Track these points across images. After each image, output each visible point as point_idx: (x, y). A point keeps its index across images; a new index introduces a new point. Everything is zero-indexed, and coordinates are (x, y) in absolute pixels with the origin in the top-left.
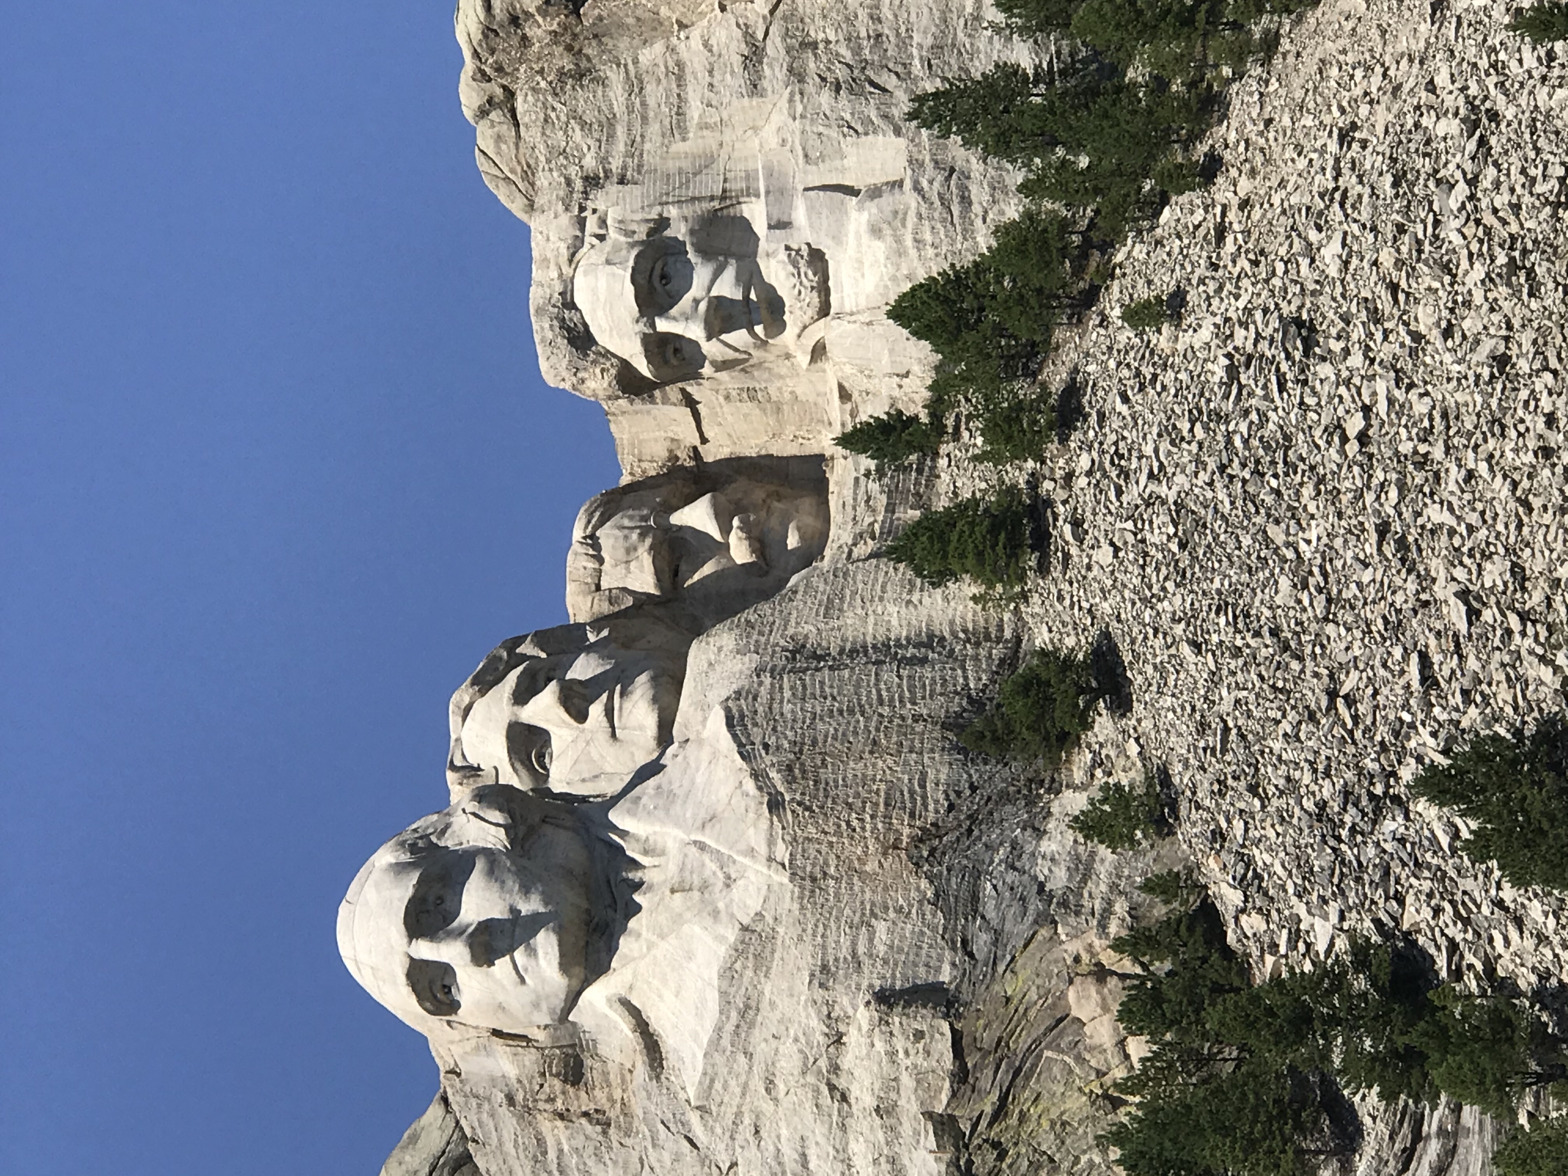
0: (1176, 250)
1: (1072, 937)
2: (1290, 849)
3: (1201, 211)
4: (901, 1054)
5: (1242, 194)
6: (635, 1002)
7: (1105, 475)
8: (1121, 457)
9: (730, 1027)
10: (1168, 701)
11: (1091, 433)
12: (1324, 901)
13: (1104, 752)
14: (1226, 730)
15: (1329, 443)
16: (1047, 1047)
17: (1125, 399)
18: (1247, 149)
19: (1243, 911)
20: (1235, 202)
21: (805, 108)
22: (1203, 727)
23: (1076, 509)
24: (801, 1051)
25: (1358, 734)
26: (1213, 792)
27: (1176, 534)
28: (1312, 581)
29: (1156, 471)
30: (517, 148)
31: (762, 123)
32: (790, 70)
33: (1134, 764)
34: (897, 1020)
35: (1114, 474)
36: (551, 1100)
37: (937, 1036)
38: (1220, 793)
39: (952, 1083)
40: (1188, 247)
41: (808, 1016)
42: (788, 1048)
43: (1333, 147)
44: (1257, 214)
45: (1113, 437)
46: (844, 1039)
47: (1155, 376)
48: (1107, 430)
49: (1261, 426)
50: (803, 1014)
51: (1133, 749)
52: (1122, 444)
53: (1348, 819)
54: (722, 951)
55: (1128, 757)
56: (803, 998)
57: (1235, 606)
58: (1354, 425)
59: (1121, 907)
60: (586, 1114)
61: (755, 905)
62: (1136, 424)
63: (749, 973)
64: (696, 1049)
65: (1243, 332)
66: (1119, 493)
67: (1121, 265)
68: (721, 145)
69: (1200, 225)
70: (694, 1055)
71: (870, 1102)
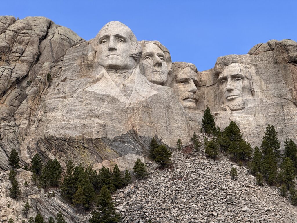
0: (246, 179)
1: (117, 160)
2: (135, 202)
3: (253, 183)
4: (95, 129)
5: (257, 191)
6: (103, 78)
7: (203, 166)
8: (207, 169)
9: (99, 96)
10: (162, 178)
11: (211, 163)
12: (126, 208)
13: (152, 166)
14: (157, 189)
15: (211, 208)
16: (97, 156)
17: (217, 169)
18: (265, 192)
19: (123, 192)
20: (255, 190)
21: (271, 106)
22: (157, 185)
23: (197, 160)
24: (95, 110)
25: (158, 214)
26: (145, 187)
27: (193, 179)
28: (185, 205)
29: (205, 175)
30: (262, 51)
31: (268, 98)
32: (278, 104)
33: (150, 172)
34: (101, 128)
35: (204, 167)
36: (83, 62)
37: (98, 136)
38: (145, 188)
39: (90, 138)
40: (246, 181)
41: (101, 111)
42: (95, 107)
43: (266, 209)
44: (253, 194)
45: (210, 167)
46: (97, 118)
47: (222, 175)
48: (212, 166)
49: (214, 196)
50: (102, 110)
51: (153, 171)
52: (209, 169)
53: (142, 212)
54: (113, 95)
55: (151, 170)
56: (105, 110)
57: (180, 191)
58: (215, 213)
59: (123, 169)
60: (81, 69)
61: (122, 101)
62: (213, 171)
63: (109, 100)
64: (94, 90)
65: (231, 192)
66: (200, 168)
67: (242, 168)
68: (263, 90)
69: (251, 183)
70: (93, 89)
71: (86, 123)
